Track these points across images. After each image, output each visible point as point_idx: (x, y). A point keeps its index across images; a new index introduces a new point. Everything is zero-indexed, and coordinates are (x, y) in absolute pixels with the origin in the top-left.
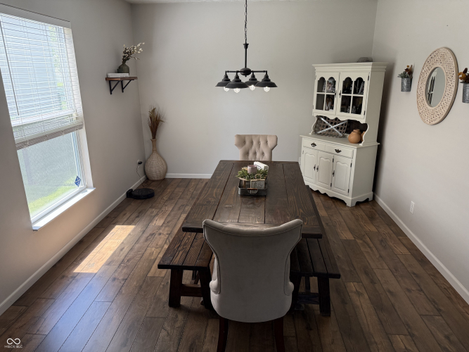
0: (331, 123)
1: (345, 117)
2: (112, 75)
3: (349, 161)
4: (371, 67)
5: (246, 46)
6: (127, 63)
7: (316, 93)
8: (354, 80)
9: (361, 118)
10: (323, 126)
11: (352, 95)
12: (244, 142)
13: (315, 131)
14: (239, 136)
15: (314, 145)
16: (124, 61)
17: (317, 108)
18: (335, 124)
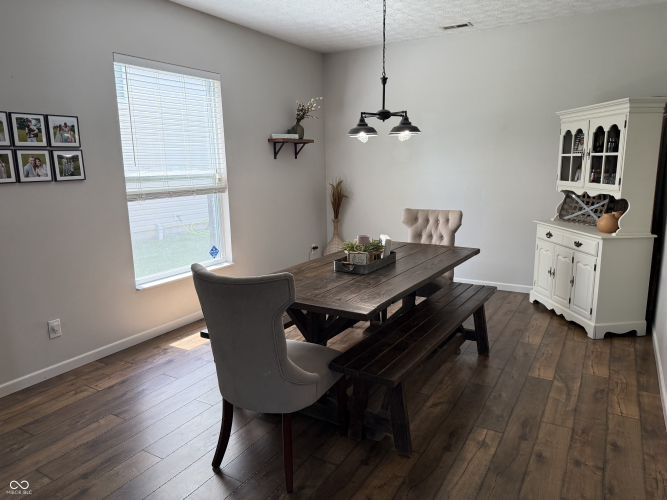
0: (587, 203)
1: (595, 190)
2: (275, 136)
3: (592, 261)
4: (628, 105)
5: (384, 80)
6: (302, 123)
7: (561, 155)
8: (606, 129)
9: (615, 191)
10: (575, 207)
11: (604, 154)
12: (416, 219)
13: (561, 216)
14: (409, 211)
15: (549, 235)
16: (299, 120)
17: (562, 179)
18: (593, 204)
